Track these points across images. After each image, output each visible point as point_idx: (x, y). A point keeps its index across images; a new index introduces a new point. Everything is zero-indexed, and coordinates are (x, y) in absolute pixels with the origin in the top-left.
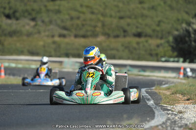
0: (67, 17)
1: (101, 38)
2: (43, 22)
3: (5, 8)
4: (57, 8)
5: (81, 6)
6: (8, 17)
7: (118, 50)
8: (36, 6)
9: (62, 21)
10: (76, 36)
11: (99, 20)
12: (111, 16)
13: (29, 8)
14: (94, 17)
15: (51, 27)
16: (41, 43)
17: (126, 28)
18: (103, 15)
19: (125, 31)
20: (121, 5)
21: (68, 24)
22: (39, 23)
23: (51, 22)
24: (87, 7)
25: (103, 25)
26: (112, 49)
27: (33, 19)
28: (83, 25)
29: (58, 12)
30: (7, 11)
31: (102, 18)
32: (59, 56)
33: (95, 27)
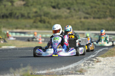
0: (89, 7)
1: (109, 19)
2: (75, 10)
3: (52, 2)
4: (83, 1)
6: (54, 7)
8: (70, 1)
9: (86, 9)
10: (94, 18)
11: (108, 8)
13: (66, 2)
14: (105, 6)
15: (80, 13)
16: (73, 23)
18: (110, 5)
21: (90, 11)
22: (72, 10)
23: (79, 10)
25: (110, 11)
27: (69, 9)
28: (98, 11)
29: (84, 4)
30: (53, 4)
31: (110, 7)
32: (84, 30)
33: (105, 12)
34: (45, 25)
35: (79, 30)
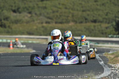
0: (51, 11)
1: (71, 24)
2: (36, 14)
3: (12, 6)
4: (44, 5)
5: (59, 4)
6: (14, 11)
7: (82, 31)
8: (31, 5)
9: (48, 13)
10: (56, 23)
11: (70, 12)
12: (77, 10)
13: (27, 6)
14: (67, 10)
15: (41, 17)
16: (35, 27)
17: (87, 17)
18: (72, 9)
19: (86, 19)
20: (83, 3)
21: (51, 15)
22: (34, 15)
23: (40, 14)
24: (63, 4)
25: (73, 16)
26: (79, 30)
27: (30, 13)
28: (60, 16)
29: (45, 8)
30: (13, 8)
31: (72, 12)
32: (46, 35)
33: (68, 17)
34: (6, 30)
35: (41, 35)
